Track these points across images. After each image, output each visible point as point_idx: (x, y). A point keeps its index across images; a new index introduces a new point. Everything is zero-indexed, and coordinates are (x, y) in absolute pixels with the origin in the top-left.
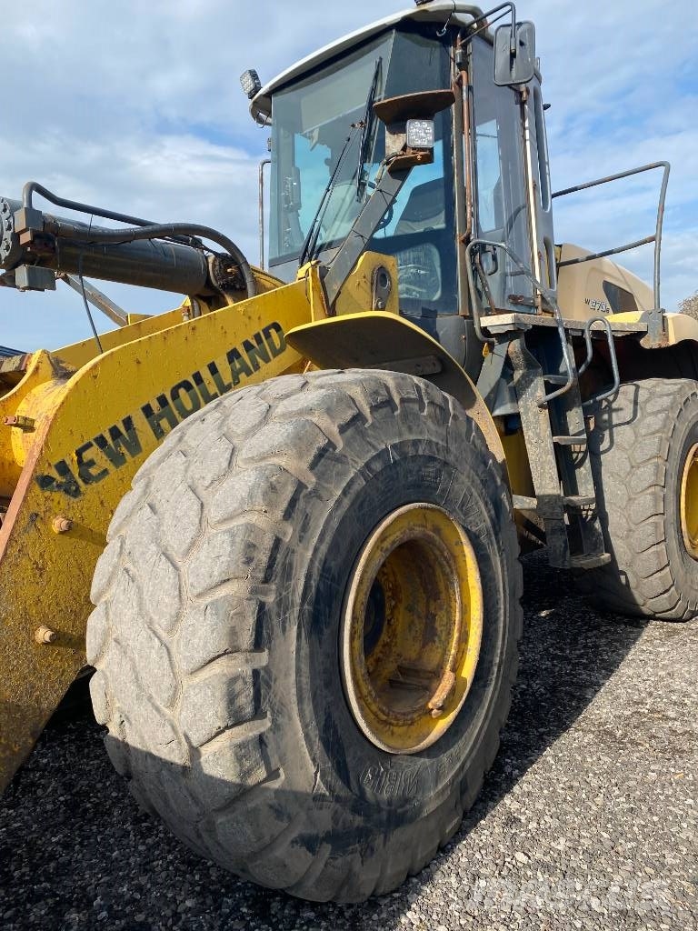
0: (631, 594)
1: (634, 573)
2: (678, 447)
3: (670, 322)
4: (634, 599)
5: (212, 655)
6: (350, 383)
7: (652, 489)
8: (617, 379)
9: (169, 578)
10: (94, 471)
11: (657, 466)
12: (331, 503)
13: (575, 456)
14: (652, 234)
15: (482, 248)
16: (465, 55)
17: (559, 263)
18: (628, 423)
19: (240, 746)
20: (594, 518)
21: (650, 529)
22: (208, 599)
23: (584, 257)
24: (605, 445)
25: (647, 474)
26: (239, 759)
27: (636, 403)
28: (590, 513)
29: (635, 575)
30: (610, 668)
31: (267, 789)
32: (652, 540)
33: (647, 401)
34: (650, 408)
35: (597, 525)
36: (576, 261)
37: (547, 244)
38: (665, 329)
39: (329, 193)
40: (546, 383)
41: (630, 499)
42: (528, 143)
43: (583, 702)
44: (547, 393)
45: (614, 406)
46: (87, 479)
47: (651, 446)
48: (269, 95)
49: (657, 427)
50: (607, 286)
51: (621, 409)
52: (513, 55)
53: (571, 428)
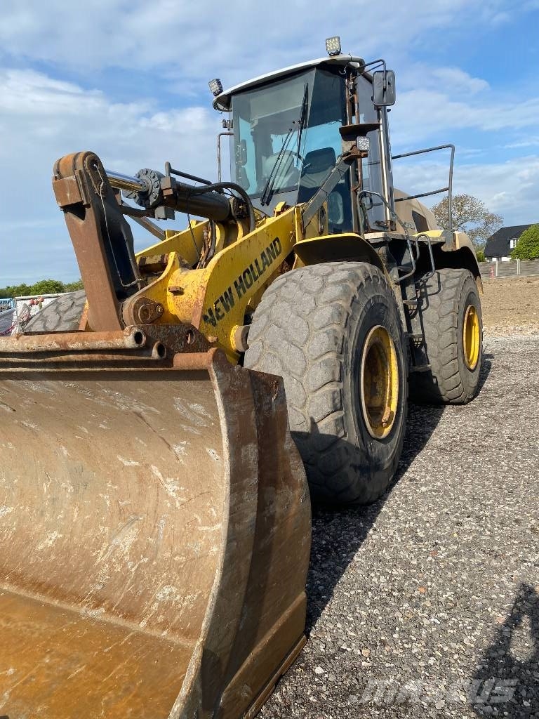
0: (438, 389)
1: (441, 376)
2: (462, 306)
3: (457, 236)
4: (439, 391)
5: (326, 382)
6: (356, 268)
7: (451, 330)
8: (434, 268)
9: (298, 353)
10: (220, 314)
11: (453, 317)
12: (357, 322)
13: (410, 312)
14: (447, 187)
15: (364, 195)
16: (355, 85)
17: (396, 199)
18: (436, 293)
19: (337, 420)
20: (421, 345)
21: (450, 351)
22: (320, 360)
23: (406, 197)
24: (424, 306)
25: (448, 321)
26: (336, 425)
27: (439, 282)
28: (419, 343)
29: (442, 378)
30: (434, 426)
31: (343, 440)
32: (451, 357)
33: (446, 281)
34: (448, 285)
35: (423, 350)
36: (401, 200)
37: (391, 190)
38: (455, 241)
39: (279, 161)
40: (399, 271)
41: (439, 335)
42: (382, 133)
43: (425, 440)
44: (400, 277)
45: (427, 284)
46: (219, 318)
47: (449, 306)
48: (229, 96)
49: (452, 295)
50: (414, 213)
51: (431, 286)
52: (385, 90)
53: (408, 296)
